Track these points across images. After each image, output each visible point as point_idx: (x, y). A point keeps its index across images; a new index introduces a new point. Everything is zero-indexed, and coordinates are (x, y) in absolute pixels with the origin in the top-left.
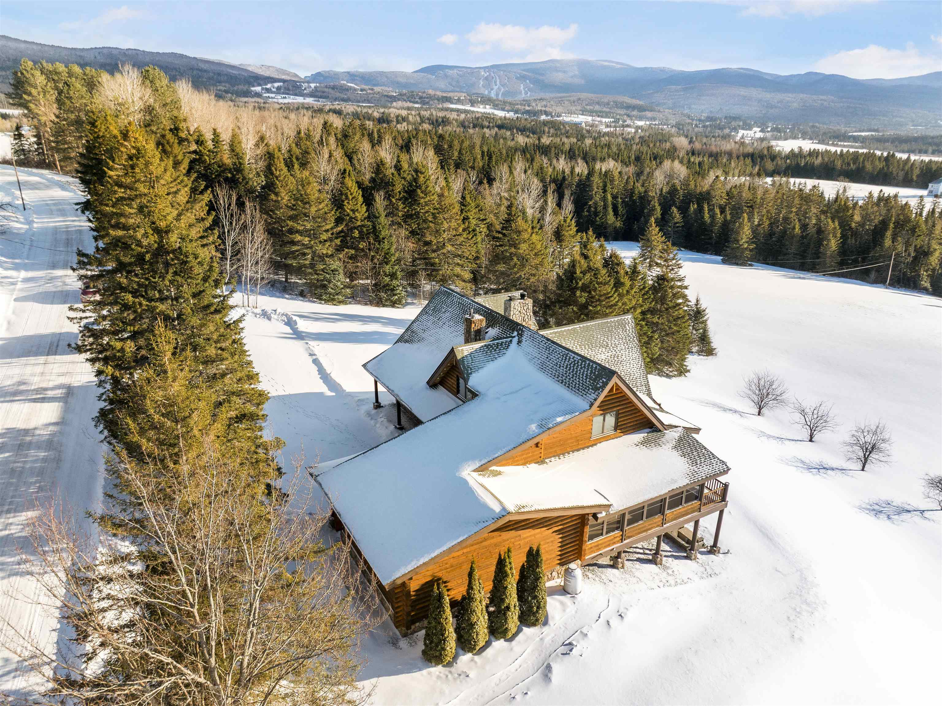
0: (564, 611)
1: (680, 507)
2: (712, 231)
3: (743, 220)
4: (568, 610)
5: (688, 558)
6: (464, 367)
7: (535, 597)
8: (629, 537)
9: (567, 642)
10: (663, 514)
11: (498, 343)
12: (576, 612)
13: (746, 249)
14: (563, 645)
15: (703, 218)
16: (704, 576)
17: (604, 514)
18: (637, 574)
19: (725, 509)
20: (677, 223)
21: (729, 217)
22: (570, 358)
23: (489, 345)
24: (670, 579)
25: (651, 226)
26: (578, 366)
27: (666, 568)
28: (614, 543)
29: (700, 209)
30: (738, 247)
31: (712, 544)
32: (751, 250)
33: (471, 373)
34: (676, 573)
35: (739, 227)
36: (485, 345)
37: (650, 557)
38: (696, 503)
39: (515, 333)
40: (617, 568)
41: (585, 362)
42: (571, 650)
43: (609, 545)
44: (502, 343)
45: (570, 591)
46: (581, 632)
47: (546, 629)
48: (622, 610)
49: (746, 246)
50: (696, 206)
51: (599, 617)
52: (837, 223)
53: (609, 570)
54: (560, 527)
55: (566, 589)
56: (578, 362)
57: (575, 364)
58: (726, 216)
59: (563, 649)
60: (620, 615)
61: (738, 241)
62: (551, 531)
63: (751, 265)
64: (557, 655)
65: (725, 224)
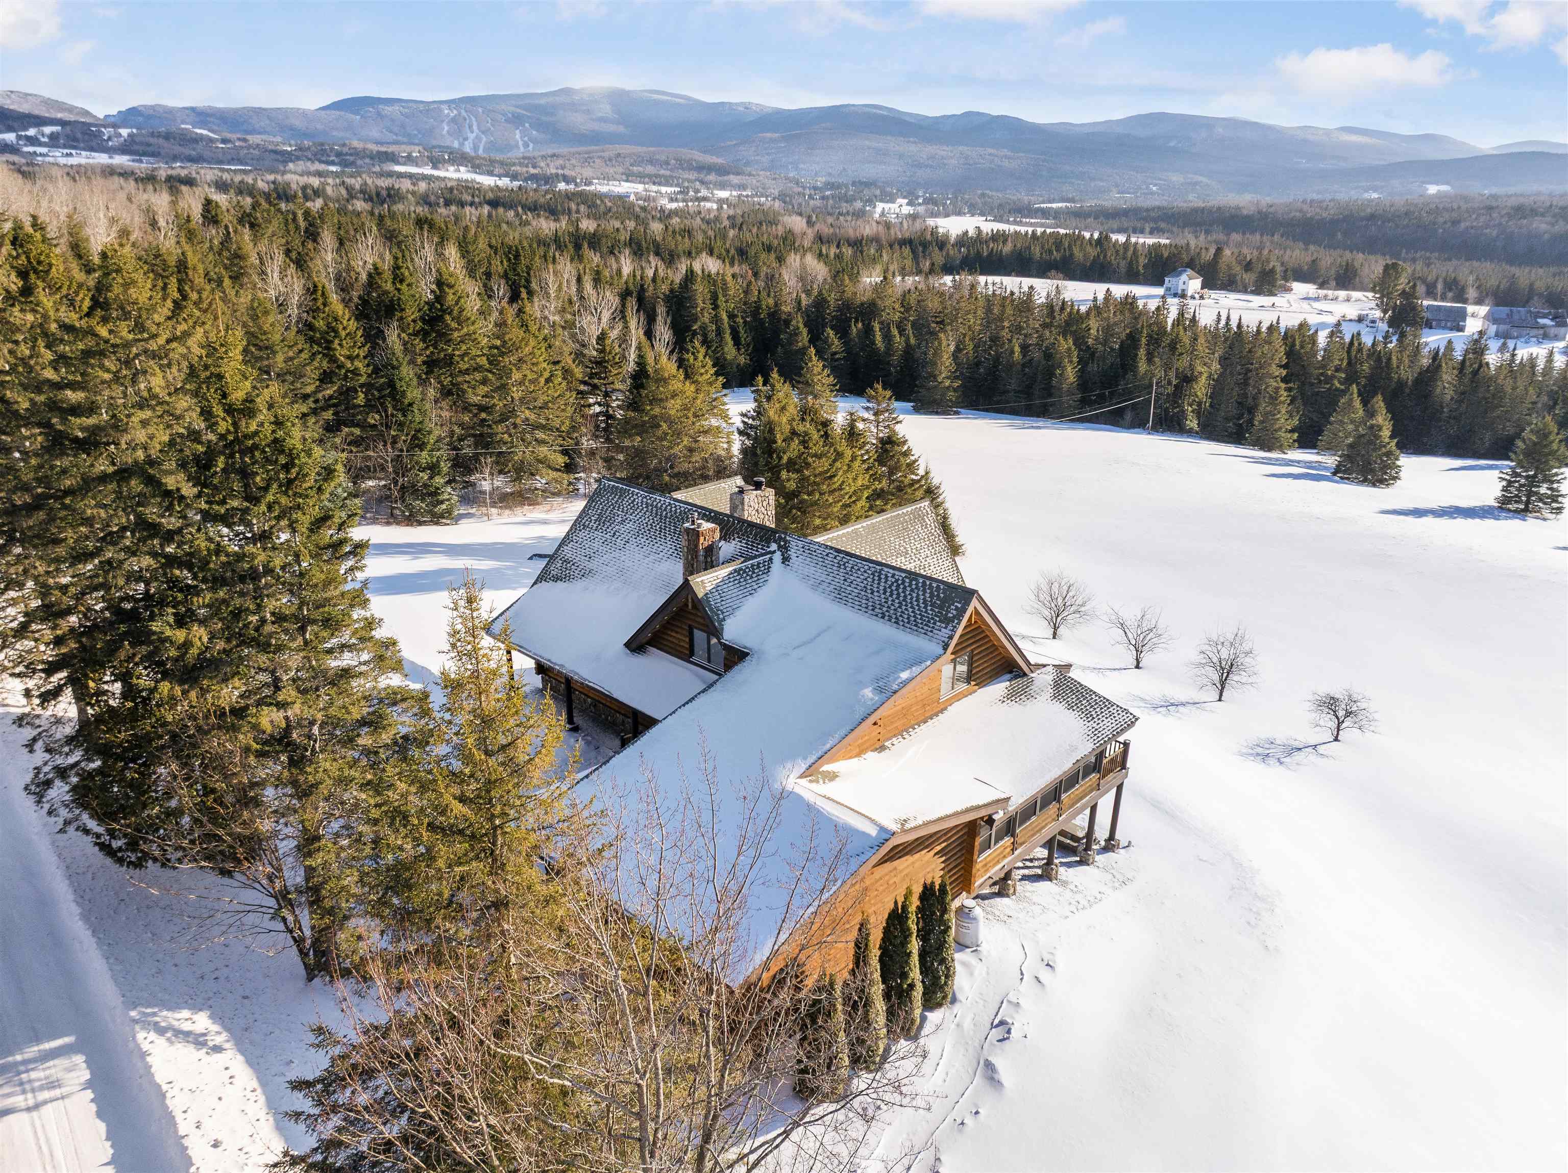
1: (1077, 786)
2: (888, 363)
3: (940, 344)
5: (1083, 862)
6: (711, 609)
8: (1021, 844)
9: (996, 1022)
10: (1059, 801)
11: (753, 565)
12: (988, 974)
13: (948, 388)
14: (993, 1026)
15: (873, 343)
16: (1117, 885)
17: (1001, 813)
18: (1035, 898)
19: (1125, 780)
20: (835, 353)
21: (913, 341)
22: (887, 577)
23: (741, 569)
24: (1078, 897)
25: (810, 359)
26: (905, 588)
27: (1064, 884)
28: (1005, 857)
29: (868, 331)
30: (936, 387)
32: (955, 390)
33: (724, 619)
34: (1080, 887)
35: (935, 354)
36: (735, 571)
37: (1039, 871)
38: (1094, 776)
39: (774, 547)
41: (916, 580)
42: (1009, 1032)
43: (998, 862)
44: (759, 563)
45: (968, 943)
46: (1009, 1002)
47: (957, 1008)
48: (1047, 957)
49: (947, 383)
50: (860, 325)
51: (1022, 974)
52: (1071, 341)
53: (998, 900)
54: (943, 845)
55: (961, 941)
56: (903, 582)
57: (898, 586)
58: (908, 339)
59: (996, 1034)
60: (1048, 965)
61: (935, 377)
62: (932, 853)
63: (957, 413)
64: (992, 1044)
65: (908, 350)
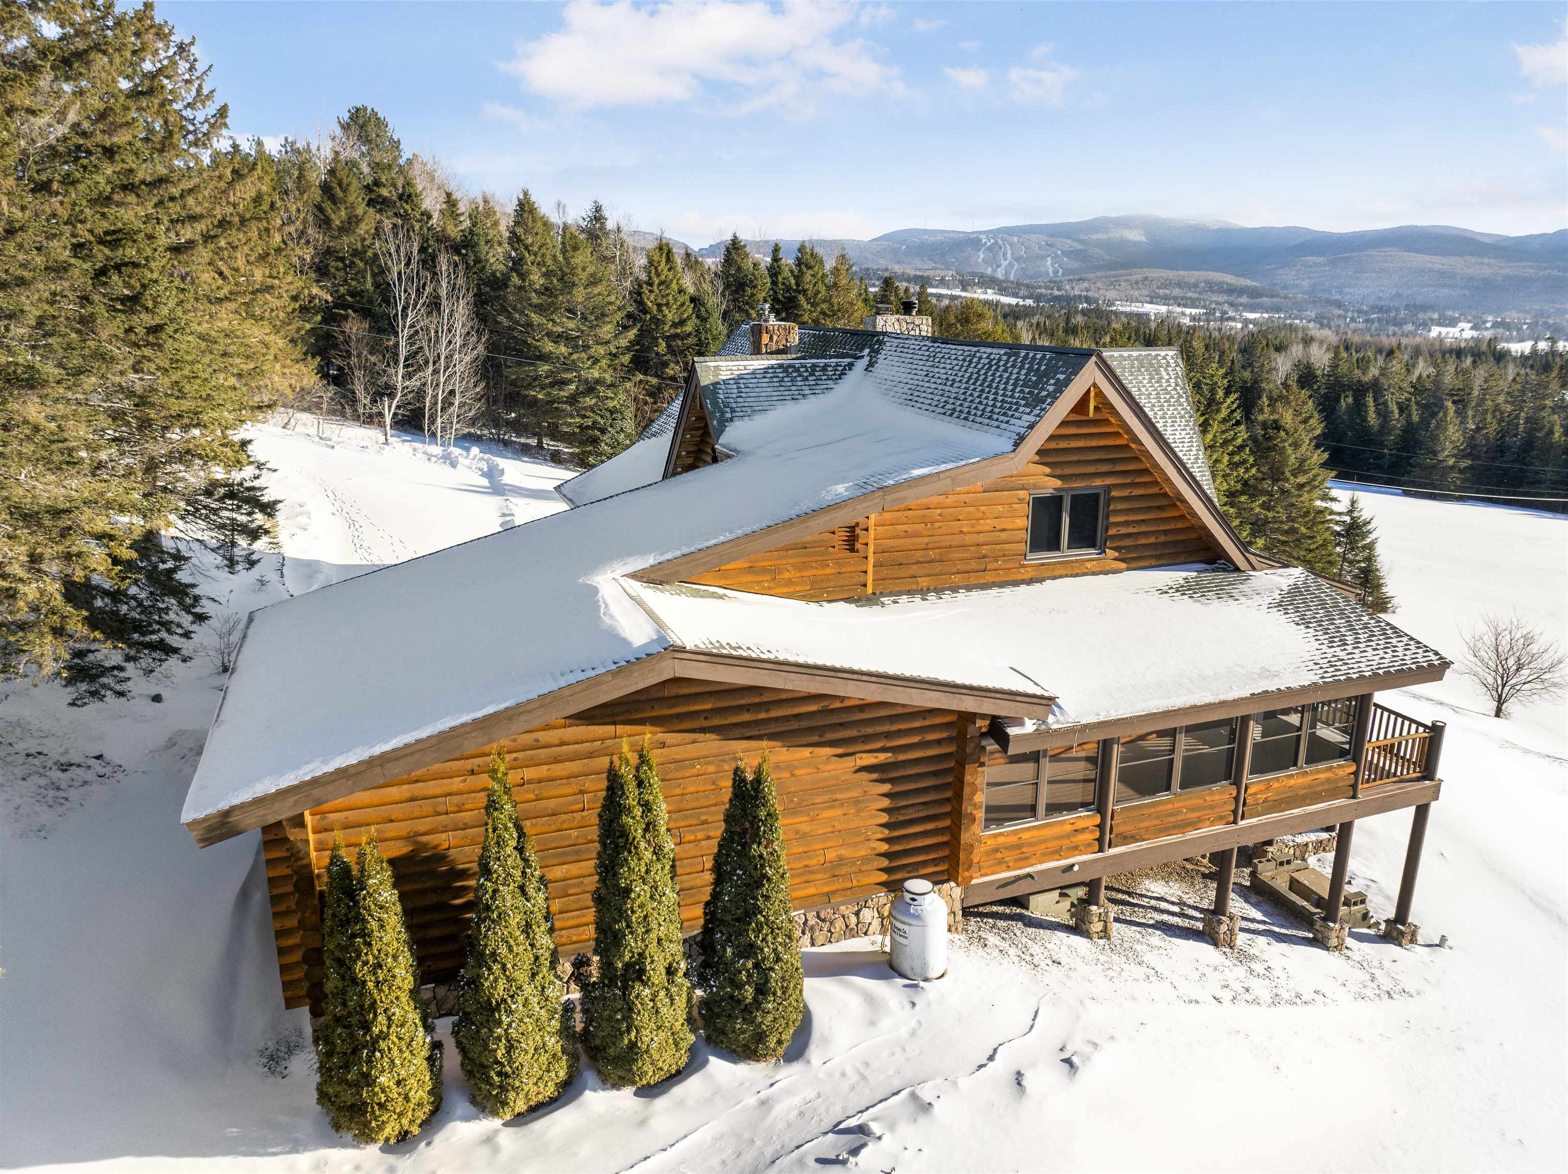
0: (873, 1023)
1: (1293, 771)
2: (1382, 443)
3: (1445, 415)
4: (886, 1023)
6: (715, 403)
7: (750, 950)
8: (1126, 839)
9: (853, 1122)
10: (1237, 783)
11: (814, 366)
12: (913, 1033)
13: (1452, 468)
14: (836, 1129)
15: (1365, 420)
16: (1369, 992)
17: (1029, 726)
18: (1150, 957)
19: (1434, 805)
21: (1415, 418)
23: (790, 366)
24: (1255, 984)
27: (1244, 957)
28: (1075, 849)
29: (1359, 407)
30: (1434, 467)
31: (1391, 914)
32: (1461, 471)
33: (731, 420)
34: (1276, 973)
35: (1438, 427)
36: (781, 366)
38: (1343, 768)
39: (867, 351)
40: (1087, 934)
42: (855, 1152)
43: (1057, 853)
44: (826, 366)
45: (906, 967)
46: (914, 1096)
47: (790, 1074)
48: (1075, 1046)
49: (1451, 462)
50: (1350, 400)
51: (991, 1058)
53: (1062, 935)
54: (882, 757)
55: (895, 963)
58: (1410, 415)
59: (828, 1145)
60: (1068, 1061)
61: (1435, 453)
62: (850, 763)
64: (801, 1162)
65: (1410, 430)
